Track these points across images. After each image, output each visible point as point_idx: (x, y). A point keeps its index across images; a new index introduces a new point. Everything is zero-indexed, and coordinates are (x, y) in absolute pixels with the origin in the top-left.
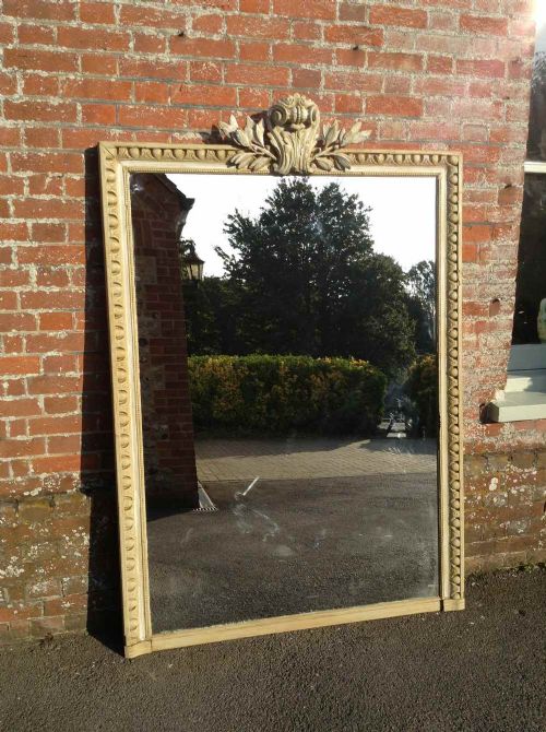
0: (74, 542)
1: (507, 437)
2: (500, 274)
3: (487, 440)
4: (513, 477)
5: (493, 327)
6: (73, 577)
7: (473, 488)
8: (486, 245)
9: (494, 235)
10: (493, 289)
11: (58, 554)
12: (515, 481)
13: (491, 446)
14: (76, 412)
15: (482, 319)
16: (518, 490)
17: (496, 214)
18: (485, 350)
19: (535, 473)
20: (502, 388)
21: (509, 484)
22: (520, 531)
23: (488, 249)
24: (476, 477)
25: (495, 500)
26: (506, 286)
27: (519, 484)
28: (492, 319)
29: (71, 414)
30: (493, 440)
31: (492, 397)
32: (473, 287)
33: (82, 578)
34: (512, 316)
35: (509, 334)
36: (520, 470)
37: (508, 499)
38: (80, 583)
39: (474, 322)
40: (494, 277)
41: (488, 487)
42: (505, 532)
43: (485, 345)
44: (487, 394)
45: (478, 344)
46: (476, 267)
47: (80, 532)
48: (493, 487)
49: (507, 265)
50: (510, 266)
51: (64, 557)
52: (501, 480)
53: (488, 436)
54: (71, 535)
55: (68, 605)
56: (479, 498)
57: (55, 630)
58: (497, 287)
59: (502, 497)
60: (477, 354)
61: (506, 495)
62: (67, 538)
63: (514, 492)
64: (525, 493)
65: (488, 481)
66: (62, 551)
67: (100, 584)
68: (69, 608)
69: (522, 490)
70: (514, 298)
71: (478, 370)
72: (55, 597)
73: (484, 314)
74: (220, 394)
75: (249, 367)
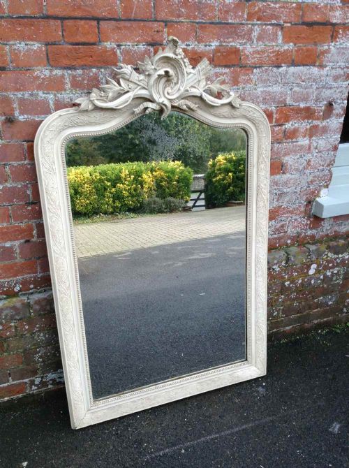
1: (326, 228)
2: (336, 78)
3: (309, 233)
4: (328, 262)
5: (325, 130)
7: (295, 274)
8: (326, 47)
9: (334, 37)
10: (327, 93)
12: (330, 265)
13: (313, 237)
15: (315, 122)
16: (332, 273)
17: (338, 13)
18: (315, 152)
19: (347, 257)
20: (327, 186)
21: (326, 268)
22: (330, 303)
23: (328, 51)
24: (299, 266)
25: (313, 282)
26: (340, 90)
27: (333, 267)
28: (324, 123)
30: (314, 231)
31: (318, 195)
32: (311, 90)
34: (342, 120)
35: (338, 136)
36: (336, 256)
37: (323, 281)
39: (308, 127)
40: (330, 80)
41: (308, 272)
42: (318, 305)
43: (316, 148)
44: (313, 192)
45: (310, 148)
46: (314, 70)
48: (312, 272)
49: (343, 69)
50: (345, 70)
52: (319, 266)
53: (311, 229)
56: (300, 281)
58: (332, 91)
59: (319, 279)
60: (309, 156)
61: (322, 277)
63: (329, 274)
64: (338, 274)
65: (309, 268)
69: (335, 272)
70: (346, 102)
71: (307, 171)
73: (318, 119)
74: (81, 194)
75: (100, 174)
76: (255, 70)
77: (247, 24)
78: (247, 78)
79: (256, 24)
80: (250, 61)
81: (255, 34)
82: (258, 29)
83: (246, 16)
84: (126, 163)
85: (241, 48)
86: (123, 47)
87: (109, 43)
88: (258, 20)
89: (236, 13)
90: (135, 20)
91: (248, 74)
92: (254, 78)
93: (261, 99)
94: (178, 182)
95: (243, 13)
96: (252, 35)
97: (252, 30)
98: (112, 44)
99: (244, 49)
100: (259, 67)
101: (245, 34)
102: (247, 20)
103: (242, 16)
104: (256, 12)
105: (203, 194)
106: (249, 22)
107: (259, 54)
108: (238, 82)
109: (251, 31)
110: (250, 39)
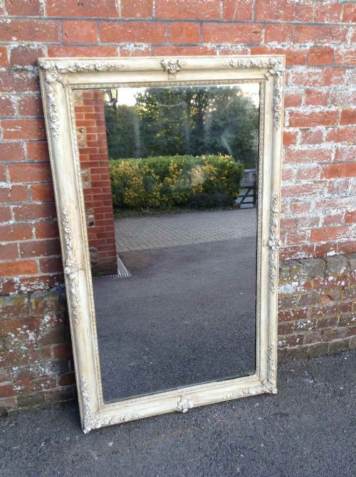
0: (20, 338)
6: (22, 367)
11: (5, 349)
14: (11, 222)
29: (6, 223)
33: (29, 367)
38: (28, 371)
47: (25, 330)
51: (11, 351)
54: (16, 333)
55: (19, 388)
57: (9, 408)
62: (13, 335)
66: (9, 347)
67: (47, 370)
68: (20, 391)
72: (6, 383)
74: (129, 187)
75: (149, 166)
76: (347, 71)
77: (343, 25)
78: (339, 78)
79: (352, 25)
80: (343, 62)
81: (350, 35)
82: (353, 30)
83: (341, 17)
84: (175, 156)
85: (335, 49)
86: (222, 48)
87: (210, 44)
88: (353, 21)
89: (332, 14)
90: (235, 22)
91: (340, 75)
92: (346, 78)
93: (352, 99)
94: (227, 177)
95: (339, 15)
96: (347, 36)
97: (347, 30)
98: (213, 45)
99: (338, 49)
100: (352, 68)
101: (340, 35)
102: (343, 21)
103: (338, 18)
104: (351, 13)
105: (252, 190)
106: (344, 23)
107: (352, 54)
108: (330, 82)
109: (346, 32)
110: (344, 40)
